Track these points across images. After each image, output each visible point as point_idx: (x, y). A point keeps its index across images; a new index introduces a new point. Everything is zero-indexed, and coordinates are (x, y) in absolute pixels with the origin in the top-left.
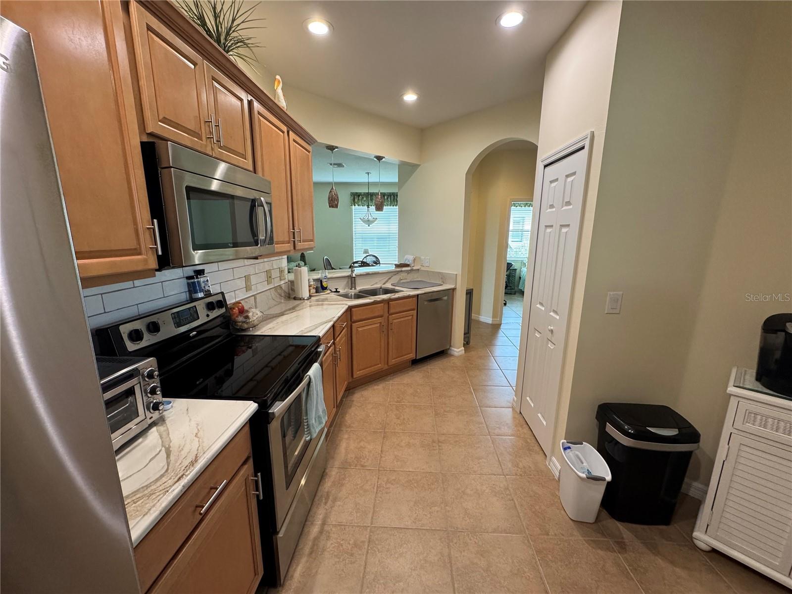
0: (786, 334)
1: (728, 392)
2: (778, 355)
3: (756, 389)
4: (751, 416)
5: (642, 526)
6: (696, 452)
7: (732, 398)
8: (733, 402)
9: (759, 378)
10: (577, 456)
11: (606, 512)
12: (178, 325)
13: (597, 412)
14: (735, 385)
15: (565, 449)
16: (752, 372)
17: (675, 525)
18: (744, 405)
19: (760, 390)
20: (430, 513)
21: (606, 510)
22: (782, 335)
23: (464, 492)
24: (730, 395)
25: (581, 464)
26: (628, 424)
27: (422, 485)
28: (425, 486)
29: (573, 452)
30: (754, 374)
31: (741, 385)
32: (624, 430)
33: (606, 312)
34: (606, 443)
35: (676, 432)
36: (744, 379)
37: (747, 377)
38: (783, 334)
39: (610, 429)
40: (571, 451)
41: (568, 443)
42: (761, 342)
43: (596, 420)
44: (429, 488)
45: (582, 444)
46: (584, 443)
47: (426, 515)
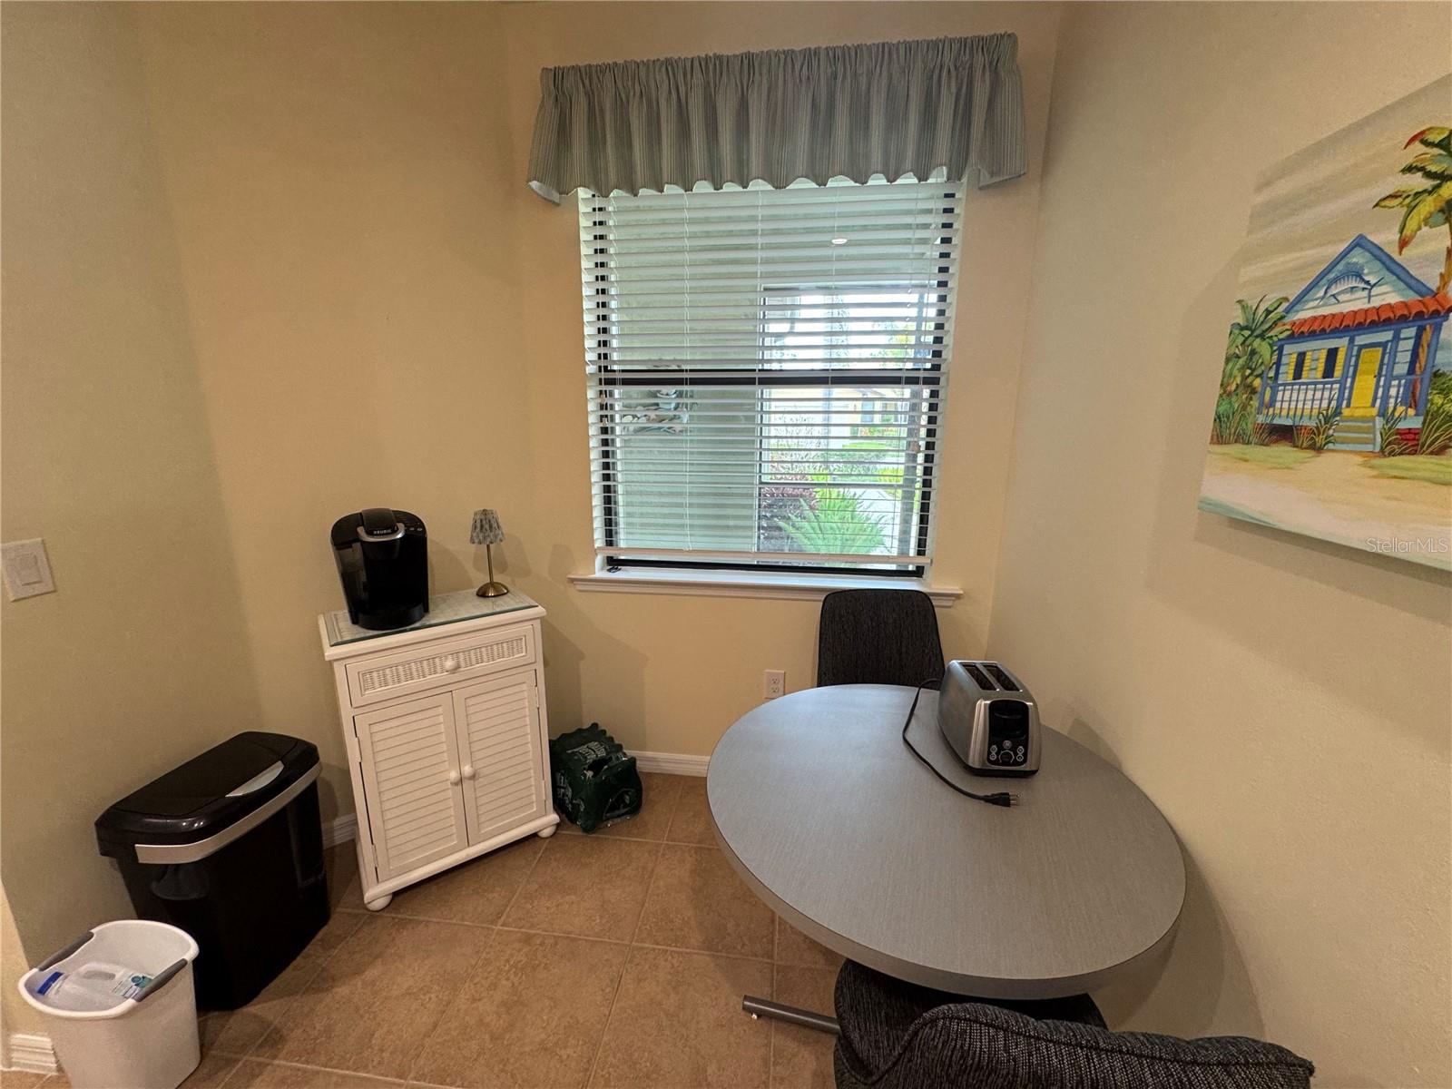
0: (362, 545)
1: (327, 659)
2: (363, 577)
3: (358, 636)
4: (365, 679)
5: (291, 967)
6: (322, 775)
7: (335, 664)
8: (338, 669)
9: (355, 621)
10: (92, 975)
11: (216, 1013)
13: (100, 839)
14: (332, 643)
15: (41, 991)
16: (344, 614)
17: (338, 910)
18: (353, 665)
19: (363, 635)
21: (215, 1010)
22: (357, 546)
24: (330, 662)
25: (107, 983)
26: (184, 817)
29: (72, 977)
30: (348, 615)
31: (339, 640)
32: (183, 833)
33: (12, 600)
34: (154, 885)
35: (278, 767)
36: (339, 629)
37: (342, 625)
38: (359, 544)
39: (150, 853)
40: (66, 977)
41: (42, 970)
42: (338, 567)
43: (106, 859)
45: (92, 935)
46: (93, 931)
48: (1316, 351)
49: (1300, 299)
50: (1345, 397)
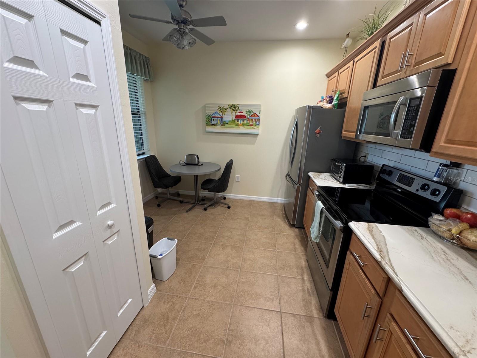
12: (399, 181)
20: (247, 278)
23: (224, 287)
27: (249, 295)
28: (247, 294)
44: (244, 292)
47: (249, 277)
48: (215, 119)
49: (212, 115)
50: (218, 122)
